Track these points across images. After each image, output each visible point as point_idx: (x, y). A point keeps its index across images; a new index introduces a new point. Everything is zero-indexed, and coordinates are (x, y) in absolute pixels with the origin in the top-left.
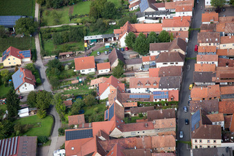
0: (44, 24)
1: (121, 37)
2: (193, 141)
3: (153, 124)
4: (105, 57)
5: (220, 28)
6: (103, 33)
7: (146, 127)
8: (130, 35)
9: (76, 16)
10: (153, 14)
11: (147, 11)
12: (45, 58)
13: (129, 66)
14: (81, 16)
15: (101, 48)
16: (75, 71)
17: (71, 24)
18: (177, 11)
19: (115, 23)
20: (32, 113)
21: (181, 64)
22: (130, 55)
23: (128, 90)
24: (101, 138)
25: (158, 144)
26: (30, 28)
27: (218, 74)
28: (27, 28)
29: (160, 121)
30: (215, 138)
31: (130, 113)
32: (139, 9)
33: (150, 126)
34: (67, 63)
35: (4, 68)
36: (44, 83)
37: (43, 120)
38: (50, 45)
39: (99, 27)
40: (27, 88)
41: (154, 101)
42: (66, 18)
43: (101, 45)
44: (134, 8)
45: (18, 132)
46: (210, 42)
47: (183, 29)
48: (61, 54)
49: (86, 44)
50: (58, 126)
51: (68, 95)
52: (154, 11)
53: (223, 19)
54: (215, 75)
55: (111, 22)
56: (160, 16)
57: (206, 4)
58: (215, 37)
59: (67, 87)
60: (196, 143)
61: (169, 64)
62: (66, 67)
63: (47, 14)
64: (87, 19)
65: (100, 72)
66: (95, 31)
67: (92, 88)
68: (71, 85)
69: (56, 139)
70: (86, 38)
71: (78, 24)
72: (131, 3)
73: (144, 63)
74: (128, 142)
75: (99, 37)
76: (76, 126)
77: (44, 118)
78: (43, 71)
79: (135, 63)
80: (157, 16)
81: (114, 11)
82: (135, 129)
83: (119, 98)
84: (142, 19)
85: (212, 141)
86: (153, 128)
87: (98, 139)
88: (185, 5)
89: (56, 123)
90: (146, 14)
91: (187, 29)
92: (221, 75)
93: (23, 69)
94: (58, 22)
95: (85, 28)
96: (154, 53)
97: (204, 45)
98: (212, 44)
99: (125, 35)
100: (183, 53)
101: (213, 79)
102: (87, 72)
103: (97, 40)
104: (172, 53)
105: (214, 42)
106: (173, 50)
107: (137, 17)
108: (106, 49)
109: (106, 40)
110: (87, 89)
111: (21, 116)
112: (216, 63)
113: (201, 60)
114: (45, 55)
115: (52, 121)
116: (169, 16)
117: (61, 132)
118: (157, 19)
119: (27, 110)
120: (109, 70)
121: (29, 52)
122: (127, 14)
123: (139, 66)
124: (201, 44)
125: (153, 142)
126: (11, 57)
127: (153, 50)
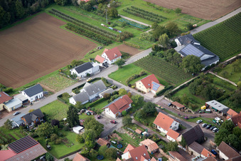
12: (166, 98)
17: (232, 83)
35: (135, 88)
40: (110, 113)
51: (119, 138)
59: (131, 132)
65: (168, 137)
68: (135, 132)
70: (211, 102)
73: (202, 156)
79: (195, 150)
103: (217, 111)
111: (74, 130)
119: (81, 128)
121: (158, 86)
123: (197, 154)
126: (141, 83)
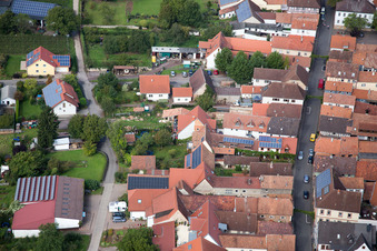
0: (88, 22)
1: (209, 53)
2: (318, 211)
3: (260, 182)
4: (183, 80)
5: (358, 59)
6: (180, 45)
7: (249, 185)
8: (224, 52)
9: (137, 16)
10: (257, 26)
11: (248, 21)
12: (91, 70)
13: (220, 97)
14: (146, 17)
15: (177, 67)
16: (138, 94)
17: (129, 27)
18: (293, 27)
19: (197, 34)
20: (74, 146)
21: (300, 102)
22: (221, 82)
23: (219, 130)
24: (183, 191)
25: (267, 209)
26: (69, 24)
27: (356, 123)
28: (64, 22)
29: (270, 178)
30: (351, 210)
31: (222, 163)
32: (235, 18)
33: (255, 183)
34: (125, 81)
35: (28, 77)
36: (91, 106)
37: (91, 158)
38: (98, 53)
39: (175, 36)
40: (66, 110)
41: (260, 150)
42: (121, 16)
43: (176, 62)
44: (227, 15)
45: (55, 170)
46: (343, 77)
47: (302, 54)
48: (116, 67)
49: (154, 58)
50: (113, 169)
51: (128, 128)
52: (259, 22)
53: (361, 47)
54: (351, 124)
55: (192, 31)
56: (268, 32)
57: (336, 23)
58: (352, 70)
59: (127, 116)
60: (321, 215)
61: (281, 101)
62: (125, 87)
63: (93, 8)
64: (155, 22)
65: (176, 100)
66: (168, 41)
67: (164, 121)
68: (133, 114)
69: (111, 188)
70: (154, 49)
71: (140, 28)
72: (222, 8)
73: (243, 96)
74: (222, 202)
75: (175, 50)
76: (141, 172)
77: (92, 155)
78: (88, 88)
79: (229, 94)
80: (263, 31)
81: (197, 16)
82: (232, 186)
83: (209, 139)
84: (239, 32)
85: (345, 214)
86: (259, 187)
87: (178, 193)
88: (307, 20)
89: (110, 165)
90: (247, 25)
91: (309, 54)
92: (360, 125)
93: (60, 81)
94: (110, 21)
95: (152, 35)
96: (259, 83)
97: (334, 79)
98: (346, 81)
99: (216, 52)
100: (304, 87)
101: (349, 129)
102: (156, 97)
103: (171, 55)
104: (288, 86)
105: (349, 78)
106: (290, 82)
107: (233, 28)
108: (184, 69)
109: (184, 56)
110: (157, 122)
111: (57, 148)
112: (352, 107)
113: (330, 100)
114: (91, 67)
115: (103, 160)
116: (280, 33)
117: (120, 178)
118: (262, 34)
119: (67, 140)
120: (190, 99)
121: (67, 58)
122: (216, 22)
123: (235, 99)
124: (329, 79)
125: (260, 205)
126: (41, 62)
127: (258, 78)
